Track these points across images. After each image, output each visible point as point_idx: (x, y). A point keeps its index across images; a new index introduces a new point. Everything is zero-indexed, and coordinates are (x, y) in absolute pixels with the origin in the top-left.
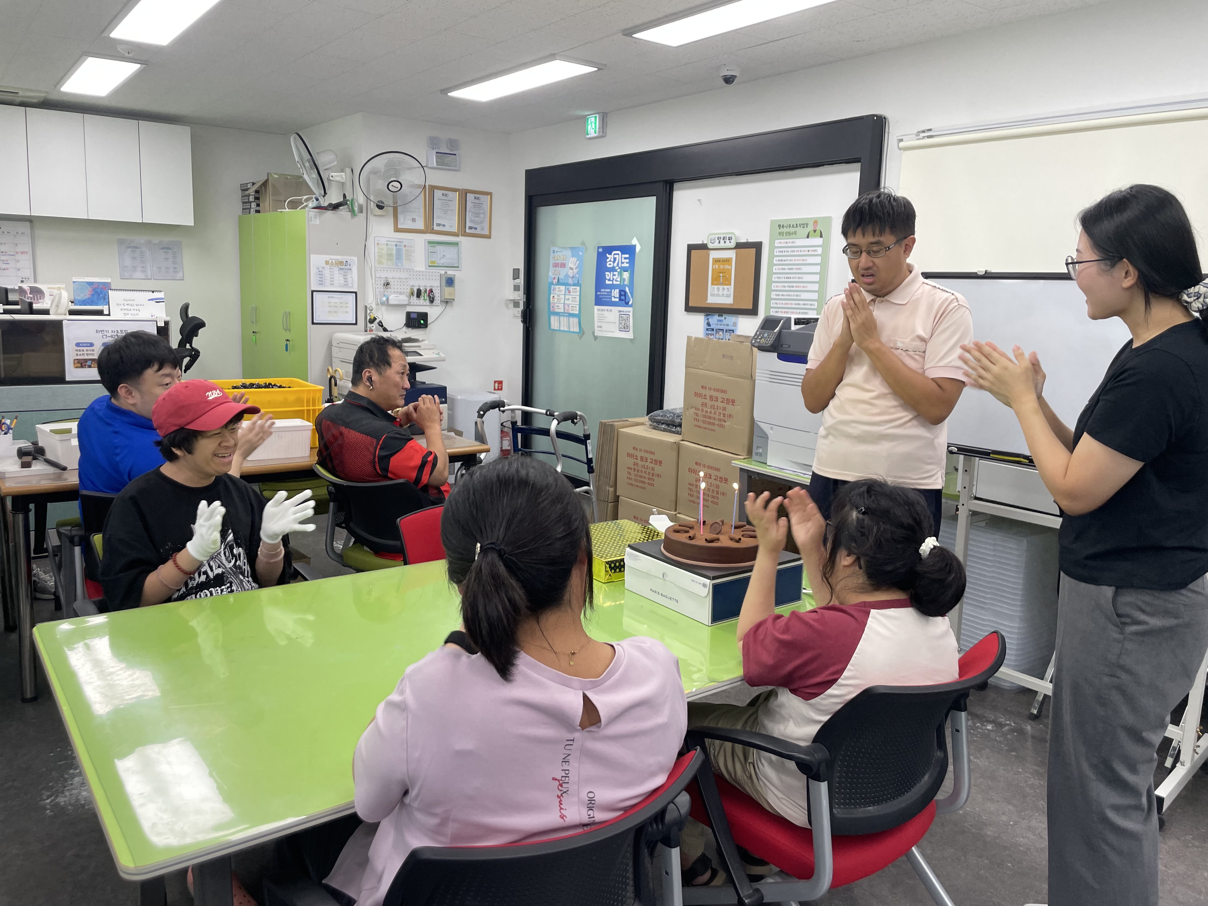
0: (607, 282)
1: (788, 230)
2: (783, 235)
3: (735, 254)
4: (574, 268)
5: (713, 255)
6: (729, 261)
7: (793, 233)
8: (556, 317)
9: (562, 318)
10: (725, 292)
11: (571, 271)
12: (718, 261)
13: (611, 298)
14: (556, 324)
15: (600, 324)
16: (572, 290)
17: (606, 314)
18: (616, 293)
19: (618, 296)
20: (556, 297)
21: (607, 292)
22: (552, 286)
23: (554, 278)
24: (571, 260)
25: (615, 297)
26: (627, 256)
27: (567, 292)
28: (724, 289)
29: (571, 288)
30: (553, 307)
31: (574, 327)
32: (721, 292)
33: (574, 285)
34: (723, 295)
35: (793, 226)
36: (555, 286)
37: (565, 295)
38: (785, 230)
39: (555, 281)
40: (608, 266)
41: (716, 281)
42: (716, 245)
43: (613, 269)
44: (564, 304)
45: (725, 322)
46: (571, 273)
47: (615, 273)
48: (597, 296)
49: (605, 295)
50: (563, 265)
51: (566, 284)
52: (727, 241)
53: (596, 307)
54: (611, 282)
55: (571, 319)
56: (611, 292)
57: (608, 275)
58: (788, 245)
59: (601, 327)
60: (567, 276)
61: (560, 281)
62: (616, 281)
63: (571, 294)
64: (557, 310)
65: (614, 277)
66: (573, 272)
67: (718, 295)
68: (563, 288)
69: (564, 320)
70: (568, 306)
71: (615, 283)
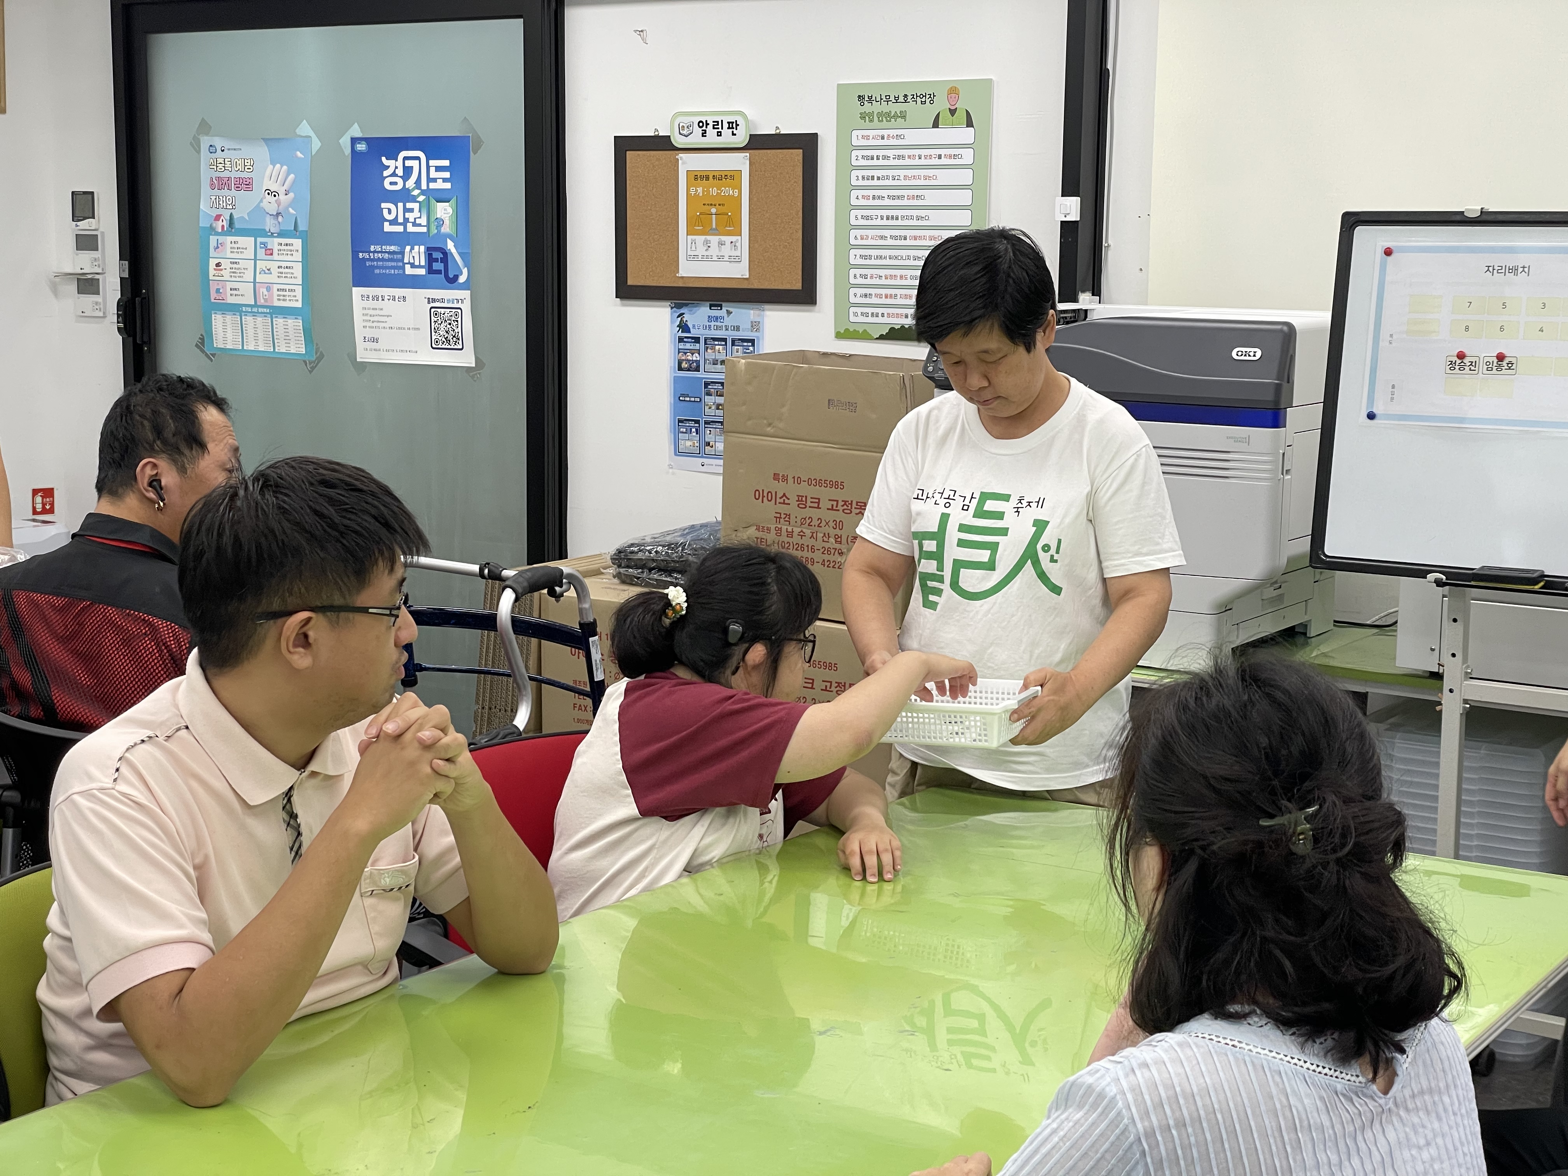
0: (387, 228)
1: (884, 108)
2: (871, 121)
3: (748, 162)
4: (282, 191)
5: (688, 163)
6: (732, 177)
7: (896, 116)
8: (229, 318)
9: (249, 320)
10: (727, 251)
11: (270, 198)
12: (702, 178)
13: (403, 268)
14: (229, 335)
15: (370, 333)
16: (276, 248)
17: (388, 306)
18: (417, 255)
19: (423, 263)
20: (225, 264)
21: (389, 253)
22: (213, 240)
23: (218, 218)
24: (268, 173)
25: (413, 266)
26: (446, 163)
27: (261, 253)
28: (721, 244)
29: (274, 243)
30: (218, 291)
31: (287, 340)
32: (714, 251)
33: (281, 235)
34: (720, 258)
35: (897, 99)
36: (221, 239)
37: (255, 260)
38: (876, 108)
39: (220, 223)
40: (387, 186)
41: (698, 225)
42: (696, 139)
43: (404, 196)
44: (255, 282)
45: (729, 321)
46: (270, 205)
47: (409, 205)
48: (358, 264)
49: (383, 260)
50: (245, 185)
51: (255, 233)
52: (726, 132)
53: (357, 292)
54: (400, 229)
55: (279, 321)
56: (402, 253)
57: (389, 210)
58: (885, 142)
59: (375, 340)
60: (259, 210)
61: (237, 225)
62: (415, 224)
63: (275, 256)
64: (231, 300)
65: (407, 215)
66: (278, 203)
67: (707, 258)
68: (247, 242)
69: (255, 325)
70: (269, 289)
71: (411, 228)
